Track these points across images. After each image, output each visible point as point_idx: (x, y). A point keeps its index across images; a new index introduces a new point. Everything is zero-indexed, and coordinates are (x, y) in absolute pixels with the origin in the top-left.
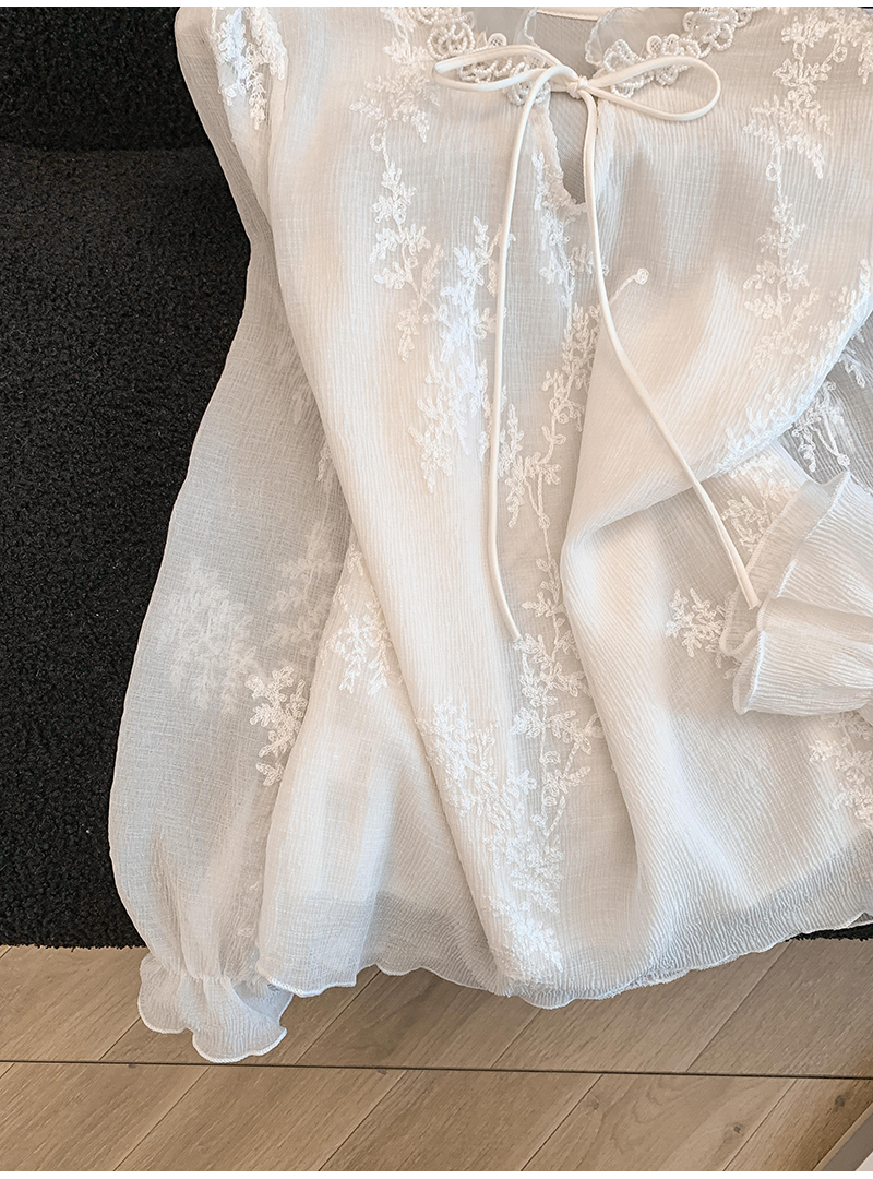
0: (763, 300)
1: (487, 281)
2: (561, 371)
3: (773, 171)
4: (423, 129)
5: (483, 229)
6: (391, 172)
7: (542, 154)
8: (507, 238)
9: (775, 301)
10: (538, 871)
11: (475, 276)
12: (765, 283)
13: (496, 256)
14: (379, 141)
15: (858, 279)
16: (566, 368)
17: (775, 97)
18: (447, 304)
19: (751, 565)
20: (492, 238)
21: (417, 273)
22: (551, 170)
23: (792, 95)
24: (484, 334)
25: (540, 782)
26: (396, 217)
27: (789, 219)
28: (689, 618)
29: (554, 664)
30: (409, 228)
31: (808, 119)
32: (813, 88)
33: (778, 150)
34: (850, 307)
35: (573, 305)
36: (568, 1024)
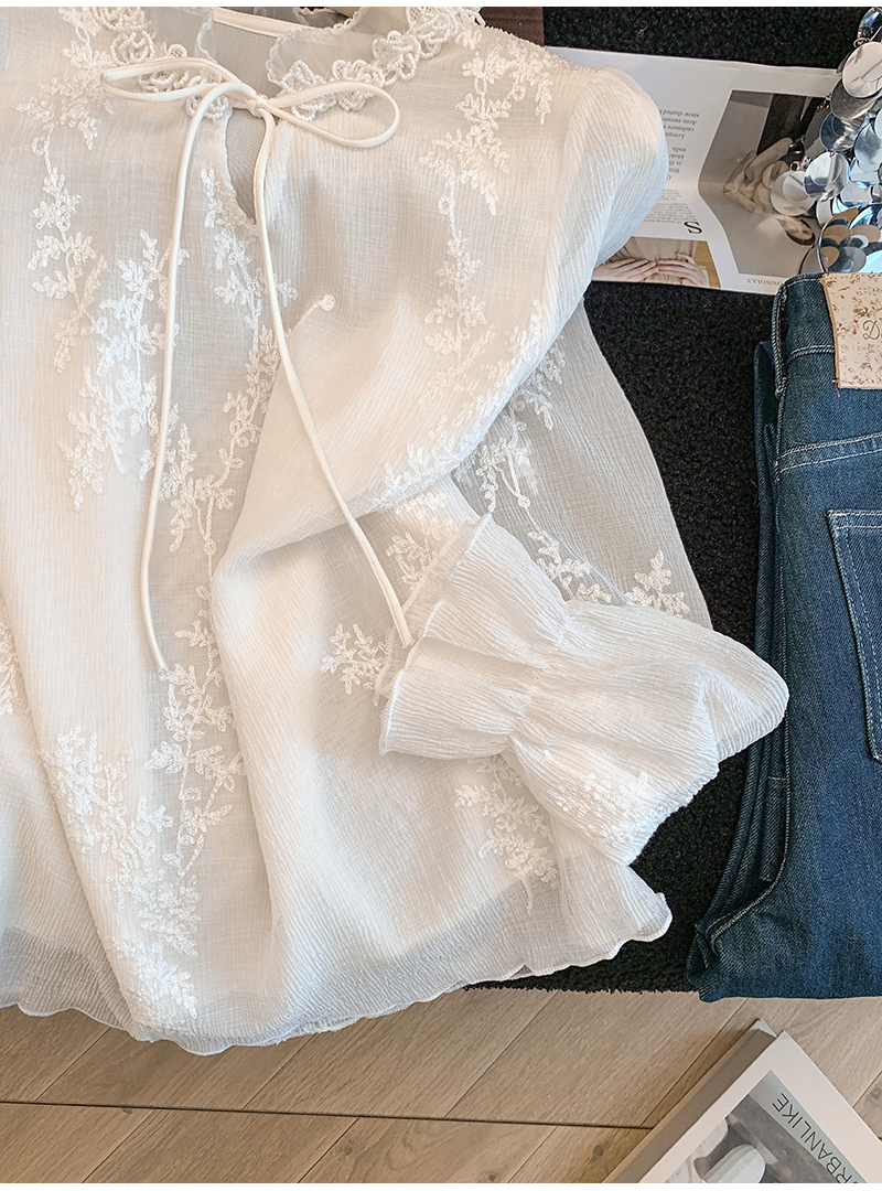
0: (443, 335)
1: (157, 296)
2: (244, 394)
3: (446, 205)
4: (89, 136)
5: (151, 243)
6: (53, 179)
7: (212, 171)
8: (177, 255)
9: (455, 336)
10: (172, 911)
11: (144, 290)
12: (446, 317)
13: (166, 271)
14: (41, 144)
15: (529, 318)
16: (251, 391)
17: (458, 131)
18: (108, 317)
19: (408, 604)
20: (162, 253)
21: (81, 283)
22: (222, 187)
23: (475, 130)
24: (154, 350)
25: (178, 821)
26: (59, 224)
27: (463, 255)
28: (349, 654)
29: (204, 697)
30: (74, 237)
31: (488, 155)
32: (495, 125)
33: (452, 183)
34: (520, 347)
35: (260, 327)
36: (327, 1063)
